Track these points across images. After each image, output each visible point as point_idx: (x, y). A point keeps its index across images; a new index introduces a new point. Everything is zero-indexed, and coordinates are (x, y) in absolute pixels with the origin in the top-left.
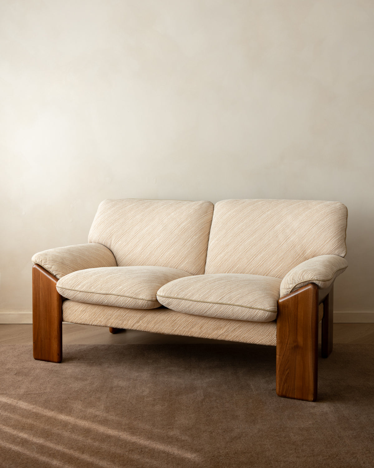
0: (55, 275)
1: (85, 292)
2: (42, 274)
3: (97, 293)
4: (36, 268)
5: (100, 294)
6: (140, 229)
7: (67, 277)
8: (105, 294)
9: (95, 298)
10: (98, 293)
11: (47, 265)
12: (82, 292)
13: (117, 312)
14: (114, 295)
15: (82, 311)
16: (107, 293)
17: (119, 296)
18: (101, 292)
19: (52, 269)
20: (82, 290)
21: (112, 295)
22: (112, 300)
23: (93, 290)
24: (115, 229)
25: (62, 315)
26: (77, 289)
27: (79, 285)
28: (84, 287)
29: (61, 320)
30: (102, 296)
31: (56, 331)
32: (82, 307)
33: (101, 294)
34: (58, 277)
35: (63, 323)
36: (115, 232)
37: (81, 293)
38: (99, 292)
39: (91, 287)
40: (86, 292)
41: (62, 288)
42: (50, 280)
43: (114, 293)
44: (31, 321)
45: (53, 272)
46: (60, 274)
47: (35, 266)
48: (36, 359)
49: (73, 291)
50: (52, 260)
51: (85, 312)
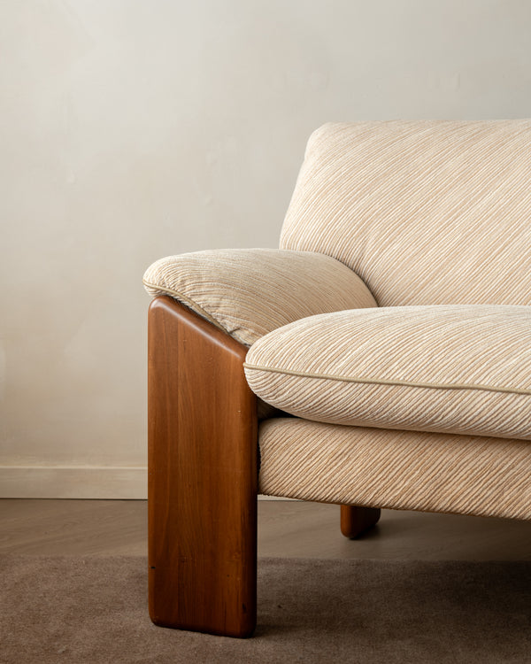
0: (231, 332)
1: (365, 383)
2: (186, 328)
3: (414, 386)
4: (163, 310)
5: (426, 387)
6: (465, 202)
7: (287, 333)
8: (449, 389)
9: (408, 404)
10: (420, 387)
11: (203, 298)
12: (355, 382)
13: (476, 459)
14: (485, 390)
15: (337, 456)
16: (459, 384)
17: (509, 392)
18: (433, 381)
19: (221, 309)
20: (352, 376)
21: (479, 389)
22: (477, 409)
23: (400, 376)
24: (377, 205)
25: (258, 472)
26: (332, 373)
27: (338, 357)
28: (362, 366)
29: (255, 486)
30: (434, 394)
31: (239, 527)
32: (332, 443)
33: (431, 388)
34: (241, 336)
35: (260, 497)
36: (377, 215)
37: (350, 388)
38: (423, 382)
39: (390, 364)
40: (371, 383)
41: (272, 372)
42: (216, 348)
43: (485, 383)
44: (142, 492)
45: (223, 318)
46: (248, 327)
47: (155, 302)
48: (158, 623)
49: (315, 380)
50: (220, 281)
51: (348, 460)
